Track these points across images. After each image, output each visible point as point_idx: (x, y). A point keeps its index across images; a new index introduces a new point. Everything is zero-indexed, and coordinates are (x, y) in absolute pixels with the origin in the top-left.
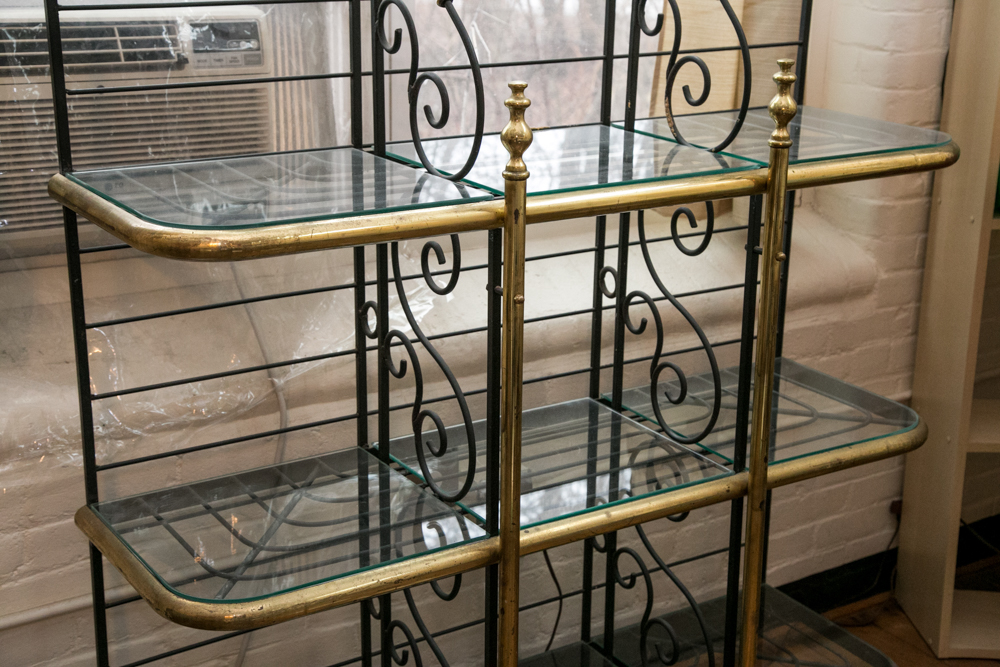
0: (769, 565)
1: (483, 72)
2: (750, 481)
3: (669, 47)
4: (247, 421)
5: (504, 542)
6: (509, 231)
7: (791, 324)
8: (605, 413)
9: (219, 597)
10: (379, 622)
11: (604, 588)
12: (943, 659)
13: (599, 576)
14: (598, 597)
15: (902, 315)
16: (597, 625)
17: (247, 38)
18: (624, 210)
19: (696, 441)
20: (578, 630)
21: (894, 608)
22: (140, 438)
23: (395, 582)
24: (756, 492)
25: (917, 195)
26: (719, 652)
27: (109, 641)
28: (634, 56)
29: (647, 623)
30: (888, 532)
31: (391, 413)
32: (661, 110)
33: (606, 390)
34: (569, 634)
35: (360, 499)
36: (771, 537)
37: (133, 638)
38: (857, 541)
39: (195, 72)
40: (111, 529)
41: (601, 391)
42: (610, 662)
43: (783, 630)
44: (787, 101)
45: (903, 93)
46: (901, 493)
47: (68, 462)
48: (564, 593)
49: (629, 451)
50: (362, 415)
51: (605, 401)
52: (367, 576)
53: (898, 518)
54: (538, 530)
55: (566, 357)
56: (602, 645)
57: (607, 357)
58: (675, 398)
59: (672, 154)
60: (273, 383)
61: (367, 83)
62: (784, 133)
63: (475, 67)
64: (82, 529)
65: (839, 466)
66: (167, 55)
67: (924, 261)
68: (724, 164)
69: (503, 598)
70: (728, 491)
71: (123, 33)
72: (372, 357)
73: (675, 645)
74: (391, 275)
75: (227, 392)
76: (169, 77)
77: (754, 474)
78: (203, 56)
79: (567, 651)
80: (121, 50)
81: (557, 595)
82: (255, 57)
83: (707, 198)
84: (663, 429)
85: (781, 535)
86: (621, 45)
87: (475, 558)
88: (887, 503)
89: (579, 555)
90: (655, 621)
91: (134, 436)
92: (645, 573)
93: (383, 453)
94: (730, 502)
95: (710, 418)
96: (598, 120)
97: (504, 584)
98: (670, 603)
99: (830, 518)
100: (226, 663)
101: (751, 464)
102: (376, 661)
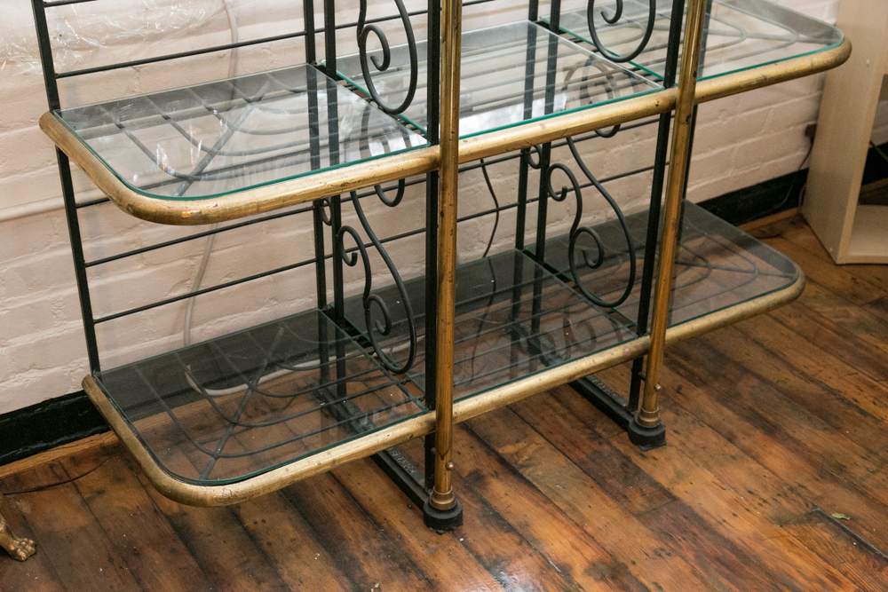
0: (689, 183)
2: (678, 96)
4: (200, 37)
5: (444, 151)
8: (543, 35)
9: (176, 195)
10: (330, 228)
11: (537, 202)
12: (842, 265)
13: (533, 191)
14: (532, 209)
16: (530, 236)
19: (628, 59)
20: (513, 240)
21: (801, 222)
22: (97, 49)
23: (342, 185)
24: (684, 106)
26: (640, 258)
27: (82, 240)
29: (575, 232)
30: (801, 153)
31: (336, 31)
33: (545, 12)
34: (505, 242)
36: (693, 159)
37: (106, 238)
38: (772, 162)
40: (76, 135)
41: (539, 15)
42: (541, 267)
43: (699, 241)
46: (816, 117)
47: (28, 70)
48: (500, 206)
49: (565, 70)
50: (309, 32)
51: (543, 24)
52: (315, 179)
53: (812, 140)
54: (476, 140)
56: (534, 253)
58: (611, 17)
64: (47, 133)
65: (764, 83)
69: (443, 202)
70: (657, 105)
73: (601, 252)
75: (178, 7)
77: (682, 89)
79: (502, 257)
81: (495, 207)
84: (598, 50)
85: (702, 156)
87: (416, 165)
88: (802, 127)
89: (515, 173)
90: (583, 230)
91: (91, 47)
92: (576, 188)
93: (330, 69)
95: (641, 40)
97: (444, 189)
98: (597, 217)
99: (749, 141)
100: (193, 262)
101: (680, 79)
102: (329, 263)
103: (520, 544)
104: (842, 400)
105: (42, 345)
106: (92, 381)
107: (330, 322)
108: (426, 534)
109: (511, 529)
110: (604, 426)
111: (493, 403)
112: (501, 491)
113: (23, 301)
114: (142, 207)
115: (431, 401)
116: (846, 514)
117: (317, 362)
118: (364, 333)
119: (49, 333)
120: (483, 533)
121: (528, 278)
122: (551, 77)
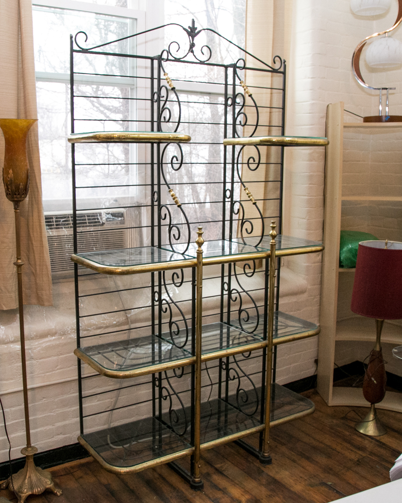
0: (276, 378)
1: (190, 225)
2: (268, 343)
3: (241, 218)
5: (197, 358)
6: (198, 268)
7: (281, 302)
8: (225, 326)
10: (158, 388)
11: (225, 382)
12: (330, 406)
13: (224, 378)
14: (223, 384)
15: (315, 300)
16: (223, 394)
17: (121, 217)
18: (229, 262)
19: (252, 333)
20: (217, 395)
23: (162, 369)
24: (270, 346)
25: (318, 262)
28: (231, 220)
29: (239, 390)
30: (314, 369)
31: (162, 325)
32: (240, 236)
33: (225, 320)
34: (215, 397)
35: (152, 356)
39: (106, 227)
41: (223, 320)
42: (227, 404)
44: (274, 232)
45: (312, 231)
46: (318, 356)
48: (213, 383)
50: (153, 325)
51: (225, 323)
53: (317, 364)
55: (213, 310)
56: (225, 399)
57: (225, 310)
58: (246, 320)
59: (243, 247)
60: (127, 316)
61: (156, 229)
62: (274, 241)
63: (188, 224)
64: (76, 355)
66: (99, 222)
67: (321, 283)
68: (258, 250)
69: (197, 374)
70: (262, 346)
71: (88, 216)
72: (157, 308)
73: (247, 397)
74: (163, 283)
76: (99, 228)
77: (269, 341)
78: (109, 222)
79: (214, 401)
80: (87, 221)
81: (210, 383)
82: (123, 222)
83: (253, 259)
84: (243, 330)
85: (280, 369)
86: (228, 217)
87: (188, 362)
88: (313, 360)
90: (241, 389)
92: (239, 378)
93: (160, 336)
94: (262, 349)
95: (255, 327)
96: (221, 239)
97: (197, 370)
99: (296, 364)
101: (268, 338)
102: (157, 401)
103: (224, 494)
104: (331, 448)
105: (64, 426)
106: (81, 437)
107: (157, 421)
108: (192, 491)
109: (220, 490)
110: (251, 458)
111: (213, 445)
112: (216, 478)
113: (60, 411)
114: (108, 373)
115: (193, 444)
116: (333, 483)
117: (152, 438)
118: (169, 424)
119: (67, 422)
120: (211, 491)
121: (223, 408)
122: (228, 342)
